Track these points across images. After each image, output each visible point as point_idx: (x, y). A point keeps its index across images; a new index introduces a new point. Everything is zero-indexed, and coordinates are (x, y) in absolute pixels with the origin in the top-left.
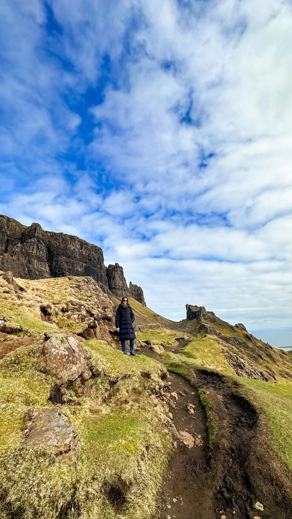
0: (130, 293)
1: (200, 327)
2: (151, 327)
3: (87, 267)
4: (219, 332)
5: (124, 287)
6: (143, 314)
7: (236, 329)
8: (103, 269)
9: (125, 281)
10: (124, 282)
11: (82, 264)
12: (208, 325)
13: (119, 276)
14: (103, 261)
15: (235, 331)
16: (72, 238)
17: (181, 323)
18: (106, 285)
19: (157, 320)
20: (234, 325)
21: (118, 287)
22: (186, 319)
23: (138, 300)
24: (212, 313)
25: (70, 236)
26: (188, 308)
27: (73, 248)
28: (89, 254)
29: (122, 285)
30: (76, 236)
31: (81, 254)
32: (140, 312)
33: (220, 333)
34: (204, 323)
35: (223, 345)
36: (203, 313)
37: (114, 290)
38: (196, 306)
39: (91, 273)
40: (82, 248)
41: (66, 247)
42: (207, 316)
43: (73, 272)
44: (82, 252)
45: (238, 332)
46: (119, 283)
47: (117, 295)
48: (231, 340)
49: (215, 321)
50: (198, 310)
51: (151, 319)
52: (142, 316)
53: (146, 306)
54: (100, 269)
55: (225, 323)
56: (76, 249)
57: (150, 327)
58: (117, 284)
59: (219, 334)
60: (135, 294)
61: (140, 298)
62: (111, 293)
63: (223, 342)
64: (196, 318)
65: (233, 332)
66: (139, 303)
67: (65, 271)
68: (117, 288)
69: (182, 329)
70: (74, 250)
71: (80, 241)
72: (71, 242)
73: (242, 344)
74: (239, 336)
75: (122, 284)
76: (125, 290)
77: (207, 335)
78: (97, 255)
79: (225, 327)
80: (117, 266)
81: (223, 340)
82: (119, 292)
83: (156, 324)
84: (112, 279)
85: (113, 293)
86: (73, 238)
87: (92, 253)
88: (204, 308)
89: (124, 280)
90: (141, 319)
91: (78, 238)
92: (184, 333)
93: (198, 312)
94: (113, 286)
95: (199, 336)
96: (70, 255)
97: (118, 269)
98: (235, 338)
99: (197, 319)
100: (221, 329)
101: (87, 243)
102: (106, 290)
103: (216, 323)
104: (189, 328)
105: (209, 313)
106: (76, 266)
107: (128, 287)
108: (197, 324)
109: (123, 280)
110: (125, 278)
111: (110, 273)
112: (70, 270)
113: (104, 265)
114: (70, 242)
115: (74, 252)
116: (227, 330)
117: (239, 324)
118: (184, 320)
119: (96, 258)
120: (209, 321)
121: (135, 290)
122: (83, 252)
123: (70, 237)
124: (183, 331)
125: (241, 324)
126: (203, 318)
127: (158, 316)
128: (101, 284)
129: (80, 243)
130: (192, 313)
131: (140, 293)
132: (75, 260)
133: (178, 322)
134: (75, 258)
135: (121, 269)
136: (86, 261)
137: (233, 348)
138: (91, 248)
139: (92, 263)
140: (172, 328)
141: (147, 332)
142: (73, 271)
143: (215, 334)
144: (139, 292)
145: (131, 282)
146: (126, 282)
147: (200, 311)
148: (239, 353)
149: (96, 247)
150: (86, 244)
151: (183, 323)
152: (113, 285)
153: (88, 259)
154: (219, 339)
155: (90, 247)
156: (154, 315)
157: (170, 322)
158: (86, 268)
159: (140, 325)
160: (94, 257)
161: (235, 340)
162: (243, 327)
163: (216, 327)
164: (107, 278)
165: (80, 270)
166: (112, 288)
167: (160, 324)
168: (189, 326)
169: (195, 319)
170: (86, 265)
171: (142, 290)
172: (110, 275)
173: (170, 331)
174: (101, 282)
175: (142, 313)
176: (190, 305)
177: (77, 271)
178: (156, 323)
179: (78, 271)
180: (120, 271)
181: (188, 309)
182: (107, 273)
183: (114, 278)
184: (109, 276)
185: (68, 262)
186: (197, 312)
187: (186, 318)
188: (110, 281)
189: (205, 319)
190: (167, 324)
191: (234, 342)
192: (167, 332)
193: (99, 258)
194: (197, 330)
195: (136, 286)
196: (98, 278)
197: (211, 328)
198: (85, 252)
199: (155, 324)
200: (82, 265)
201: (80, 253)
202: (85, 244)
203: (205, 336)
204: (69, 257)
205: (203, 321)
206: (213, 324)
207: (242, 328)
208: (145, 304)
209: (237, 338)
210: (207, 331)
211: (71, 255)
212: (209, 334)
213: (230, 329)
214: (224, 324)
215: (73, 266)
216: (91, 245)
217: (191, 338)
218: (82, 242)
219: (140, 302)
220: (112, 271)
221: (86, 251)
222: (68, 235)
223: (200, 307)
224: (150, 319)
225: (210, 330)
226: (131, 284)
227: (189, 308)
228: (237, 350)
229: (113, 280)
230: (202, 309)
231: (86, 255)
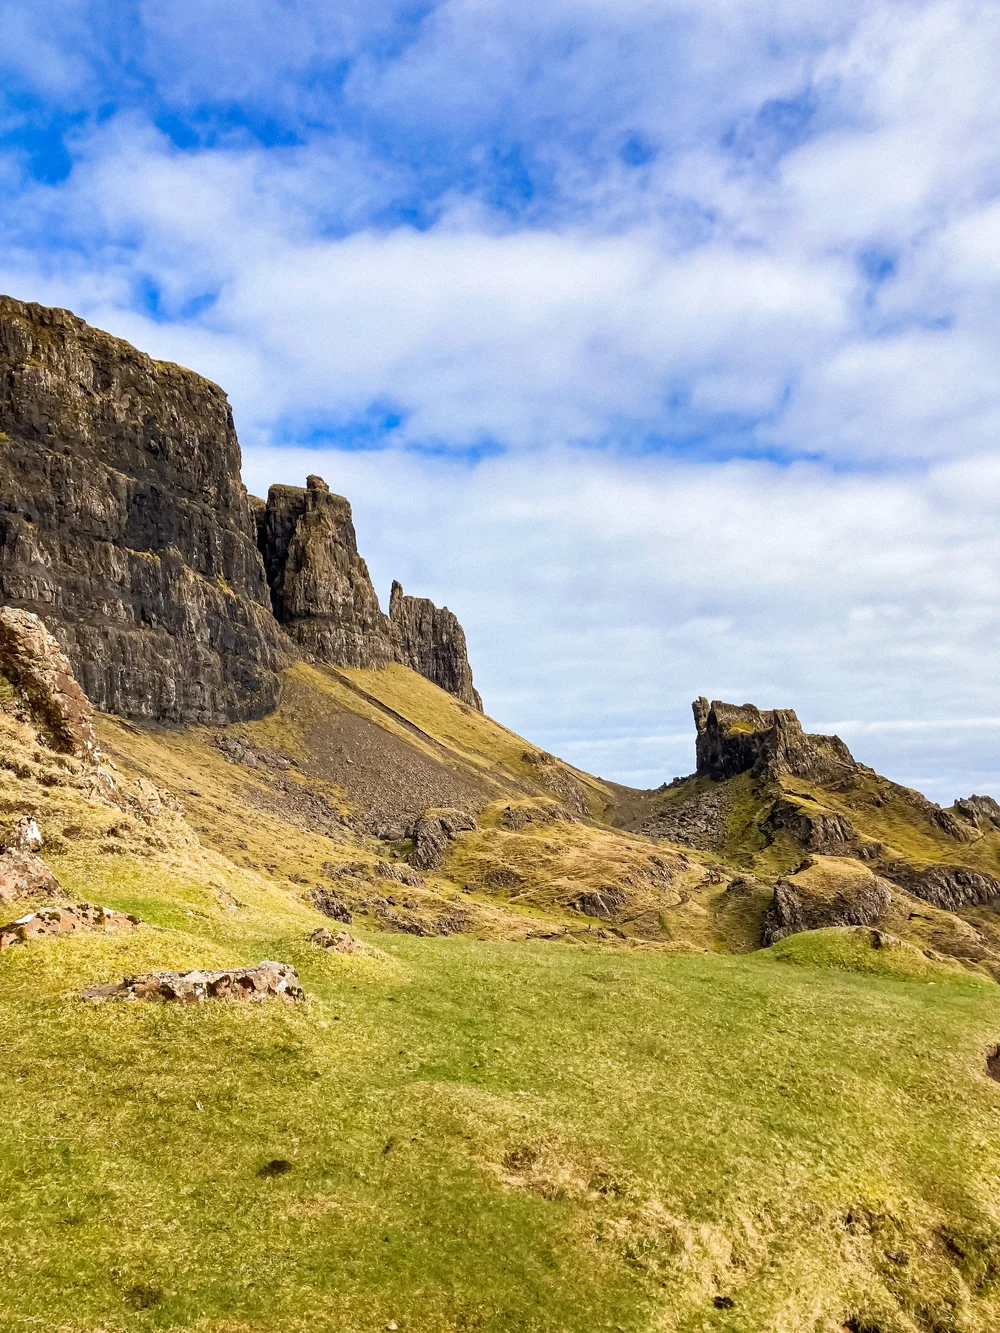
0: (394, 642)
1: (772, 818)
2: (508, 820)
3: (142, 497)
4: (875, 840)
5: (361, 611)
6: (466, 749)
7: (961, 823)
8: (239, 510)
9: (365, 575)
10: (360, 580)
11: (111, 474)
12: (817, 805)
13: (330, 550)
14: (235, 463)
15: (957, 836)
16: (43, 324)
17: (667, 794)
18: (257, 598)
19: (542, 781)
20: (946, 804)
21: (326, 609)
22: (692, 776)
23: (436, 680)
24: (836, 742)
25: (28, 307)
26: (704, 720)
27: (49, 379)
28: (149, 420)
29: (351, 600)
30: (69, 313)
31: (103, 419)
32: (451, 738)
33: (878, 847)
34: (790, 793)
35: (903, 908)
36: (787, 741)
37: (305, 628)
38: (750, 709)
39: (170, 531)
40: (107, 385)
41: (11, 377)
42: (809, 762)
43: (62, 521)
44: (109, 406)
45: (973, 842)
46: (333, 589)
47: (322, 650)
48: (936, 882)
49: (853, 786)
50: (762, 726)
51: (507, 775)
52: (462, 759)
53: (479, 708)
54: (222, 508)
55: (904, 793)
56: (74, 389)
57: (505, 820)
58: (322, 592)
59: (870, 853)
60: (420, 646)
61: (450, 668)
62: (287, 639)
63: (897, 892)
64: (749, 772)
65: (948, 841)
66: (445, 695)
67: (10, 517)
68: (323, 617)
69: (673, 824)
70: (61, 394)
71: (90, 340)
72: (35, 348)
73: (990, 903)
74: (973, 861)
75: (348, 595)
76: (364, 625)
77: (815, 857)
78: (198, 426)
79: (903, 813)
80: (315, 496)
81: (893, 880)
82: (335, 637)
83: (537, 802)
84: (290, 564)
85: (300, 640)
86: (51, 324)
87: (166, 415)
88: (790, 715)
89: (360, 570)
90: (457, 779)
91: (80, 323)
92: (683, 848)
93: (761, 737)
94: (300, 604)
95: (763, 861)
96: (37, 420)
97: (325, 509)
98: (957, 872)
99: (752, 776)
100: (882, 826)
101: (136, 351)
102: (258, 626)
103: (855, 793)
104: (709, 821)
105: (819, 745)
106: (78, 489)
107: (384, 607)
108: (751, 802)
109: (355, 571)
110: (362, 561)
111: (280, 530)
112: (43, 507)
113: (243, 487)
114: (30, 347)
115: (59, 406)
116: (911, 830)
117: (974, 798)
118: (684, 779)
119: (193, 441)
120: (817, 783)
121: (420, 630)
122: (115, 405)
123: (30, 317)
124: (678, 835)
125: (988, 800)
126: (785, 768)
127: (545, 758)
128: (227, 590)
129: (97, 351)
130: (731, 741)
131: (451, 641)
132: (66, 452)
133: (649, 793)
134: (66, 439)
135: (338, 512)
136: (135, 458)
137: (952, 926)
138: (163, 385)
139: (169, 470)
140: (619, 824)
141: (487, 844)
142: (60, 513)
143: (853, 849)
144: (445, 638)
145: (396, 586)
146: (369, 582)
147: (772, 732)
148: (986, 949)
149: (187, 377)
150: (131, 357)
151: (679, 794)
152: (300, 596)
153: (149, 449)
154: (878, 879)
155: (153, 376)
156: (525, 757)
157: (608, 792)
158: (137, 499)
159: (447, 810)
160: (179, 438)
161: (959, 882)
162: (993, 815)
163: (858, 814)
164: (261, 561)
165: (98, 509)
166: (293, 617)
167: (554, 802)
168: (710, 812)
169: (745, 776)
170: (136, 484)
171: (457, 628)
172: (278, 542)
173: (610, 838)
174: (228, 578)
175: (459, 745)
176: (717, 704)
177: (85, 513)
178: (535, 795)
179: (93, 516)
180: (338, 522)
181: (708, 724)
182: (262, 532)
183: (302, 560)
184: (273, 547)
185: (30, 462)
186: (753, 736)
187: (694, 770)
188: (283, 576)
189: (796, 773)
190: (596, 800)
191: (954, 891)
192: (595, 846)
193: (208, 445)
194: (755, 830)
195: (426, 605)
196: (209, 557)
197: (829, 822)
198: (126, 405)
199: (527, 803)
200: (112, 480)
201: (98, 411)
202: (122, 358)
203: (805, 865)
204: (32, 433)
205: (788, 785)
206: (837, 800)
207: (992, 819)
208: (477, 699)
209: (968, 870)
210: (812, 836)
211: (44, 419)
212: (817, 850)
213: (931, 823)
214: (900, 802)
215: (57, 487)
216: (161, 368)
217: (723, 872)
218: (106, 346)
219: (450, 691)
220: (290, 520)
221: (133, 404)
222: (14, 303)
223: (775, 711)
224: (501, 779)
225: (826, 831)
226: (397, 594)
227: (712, 717)
228: (975, 936)
229: (297, 570)
230: (780, 721)
231: (135, 427)
